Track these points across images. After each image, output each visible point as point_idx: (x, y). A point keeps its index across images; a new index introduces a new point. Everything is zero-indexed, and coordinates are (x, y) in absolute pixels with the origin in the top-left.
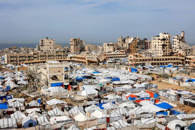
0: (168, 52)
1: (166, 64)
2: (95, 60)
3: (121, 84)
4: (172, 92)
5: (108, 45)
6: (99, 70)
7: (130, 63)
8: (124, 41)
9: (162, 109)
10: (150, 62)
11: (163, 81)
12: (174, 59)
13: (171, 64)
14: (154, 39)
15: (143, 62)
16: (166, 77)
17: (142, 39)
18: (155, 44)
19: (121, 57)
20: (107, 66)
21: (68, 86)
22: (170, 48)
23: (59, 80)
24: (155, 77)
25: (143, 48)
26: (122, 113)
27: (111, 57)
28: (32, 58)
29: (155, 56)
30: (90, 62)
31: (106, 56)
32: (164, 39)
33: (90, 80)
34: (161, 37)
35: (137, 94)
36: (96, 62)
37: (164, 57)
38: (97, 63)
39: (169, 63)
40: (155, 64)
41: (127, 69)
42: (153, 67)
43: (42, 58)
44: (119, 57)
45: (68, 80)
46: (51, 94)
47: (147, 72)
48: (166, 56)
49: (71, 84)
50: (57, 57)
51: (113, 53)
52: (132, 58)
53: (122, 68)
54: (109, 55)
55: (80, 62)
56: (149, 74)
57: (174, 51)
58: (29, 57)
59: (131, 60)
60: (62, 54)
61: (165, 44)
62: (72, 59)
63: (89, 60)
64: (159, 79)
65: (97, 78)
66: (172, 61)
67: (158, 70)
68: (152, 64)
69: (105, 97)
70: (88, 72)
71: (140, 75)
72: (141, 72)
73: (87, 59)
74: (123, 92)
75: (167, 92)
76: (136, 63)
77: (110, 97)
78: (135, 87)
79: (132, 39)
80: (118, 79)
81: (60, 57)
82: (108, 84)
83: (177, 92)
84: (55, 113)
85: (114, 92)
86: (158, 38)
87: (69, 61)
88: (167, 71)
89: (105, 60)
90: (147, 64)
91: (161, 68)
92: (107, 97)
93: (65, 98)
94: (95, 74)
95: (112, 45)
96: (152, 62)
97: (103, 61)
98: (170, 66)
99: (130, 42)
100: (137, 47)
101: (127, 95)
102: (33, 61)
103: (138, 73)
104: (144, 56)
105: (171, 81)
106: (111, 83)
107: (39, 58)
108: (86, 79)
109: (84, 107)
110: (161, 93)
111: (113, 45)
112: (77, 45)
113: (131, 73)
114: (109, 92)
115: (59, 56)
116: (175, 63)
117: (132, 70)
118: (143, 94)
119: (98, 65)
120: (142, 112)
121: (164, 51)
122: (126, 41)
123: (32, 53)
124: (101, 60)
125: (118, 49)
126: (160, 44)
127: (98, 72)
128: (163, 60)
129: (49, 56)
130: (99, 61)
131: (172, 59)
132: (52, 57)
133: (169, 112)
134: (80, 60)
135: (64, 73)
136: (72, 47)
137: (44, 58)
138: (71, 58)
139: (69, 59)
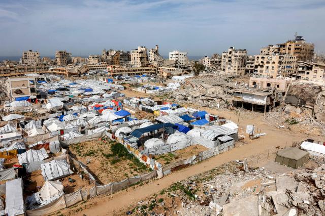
0: (145, 64)
1: (142, 74)
2: (76, 71)
3: (92, 95)
4: (134, 100)
5: (93, 57)
6: (77, 81)
7: (109, 74)
8: (107, 53)
9: (119, 117)
10: (127, 73)
11: (133, 90)
12: (148, 70)
13: (145, 74)
14: (134, 52)
15: (121, 73)
16: (137, 85)
17: (125, 52)
18: (134, 56)
19: (103, 69)
20: (88, 77)
21: (35, 99)
22: (148, 60)
23: (24, 94)
24: (127, 86)
25: (126, 60)
26: (79, 124)
27: (93, 69)
28: (9, 71)
29: (134, 68)
30: (71, 74)
31: (87, 68)
32: (141, 52)
33: (62, 92)
34: (139, 51)
35: (103, 104)
36: (77, 74)
37: (142, 68)
38: (79, 75)
39: (144, 73)
40: (131, 74)
41: (104, 79)
42: (129, 77)
43: (20, 71)
44: (101, 69)
45: (35, 94)
46: (12, 109)
47: (121, 82)
48: (144, 67)
49: (39, 97)
50: (38, 70)
51: (96, 65)
52: (110, 69)
53: (100, 79)
54: (92, 67)
55: (61, 74)
56: (123, 84)
57: (150, 63)
58: (5, 70)
59: (109, 72)
60: (43, 66)
61: (143, 56)
62: (54, 71)
63: (70, 72)
64: (130, 88)
65: (71, 90)
66: (147, 71)
67: (132, 80)
68: (129, 75)
69: (69, 109)
70: (65, 84)
71: (113, 86)
72: (116, 82)
73: (67, 71)
74: (91, 103)
75: (131, 100)
76: (114, 74)
77: (75, 108)
78: (103, 97)
79: (115, 52)
80: (91, 90)
81: (41, 70)
82: (79, 95)
83: (138, 99)
84: (6, 130)
85: (81, 103)
86: (137, 51)
87: (50, 74)
88: (139, 81)
89: (86, 71)
90: (124, 75)
91: (136, 78)
92: (73, 108)
93: (27, 113)
94: (71, 86)
95: (96, 57)
96: (129, 72)
97: (84, 73)
98: (144, 76)
99: (113, 54)
100: (121, 60)
101: (93, 105)
102: (8, 75)
103: (113, 83)
104: (125, 67)
105: (139, 89)
106: (82, 94)
107: (17, 71)
108: (59, 91)
109: (43, 120)
110: (125, 101)
111: (98, 57)
112: (63, 58)
113: (107, 84)
114: (76, 103)
115: (39, 68)
116: (148, 73)
117: (108, 81)
118: (108, 103)
119: (80, 76)
120: (100, 121)
121: (142, 63)
122: (109, 54)
123: (8, 66)
124: (82, 72)
125: (102, 61)
126: (139, 56)
127: (76, 84)
128: (141, 70)
129: (28, 69)
130: (80, 73)
131: (146, 70)
132: (32, 70)
133: (124, 119)
134: (61, 72)
135: (29, 87)
136: (58, 60)
137: (23, 71)
138: (52, 70)
139: (50, 72)
